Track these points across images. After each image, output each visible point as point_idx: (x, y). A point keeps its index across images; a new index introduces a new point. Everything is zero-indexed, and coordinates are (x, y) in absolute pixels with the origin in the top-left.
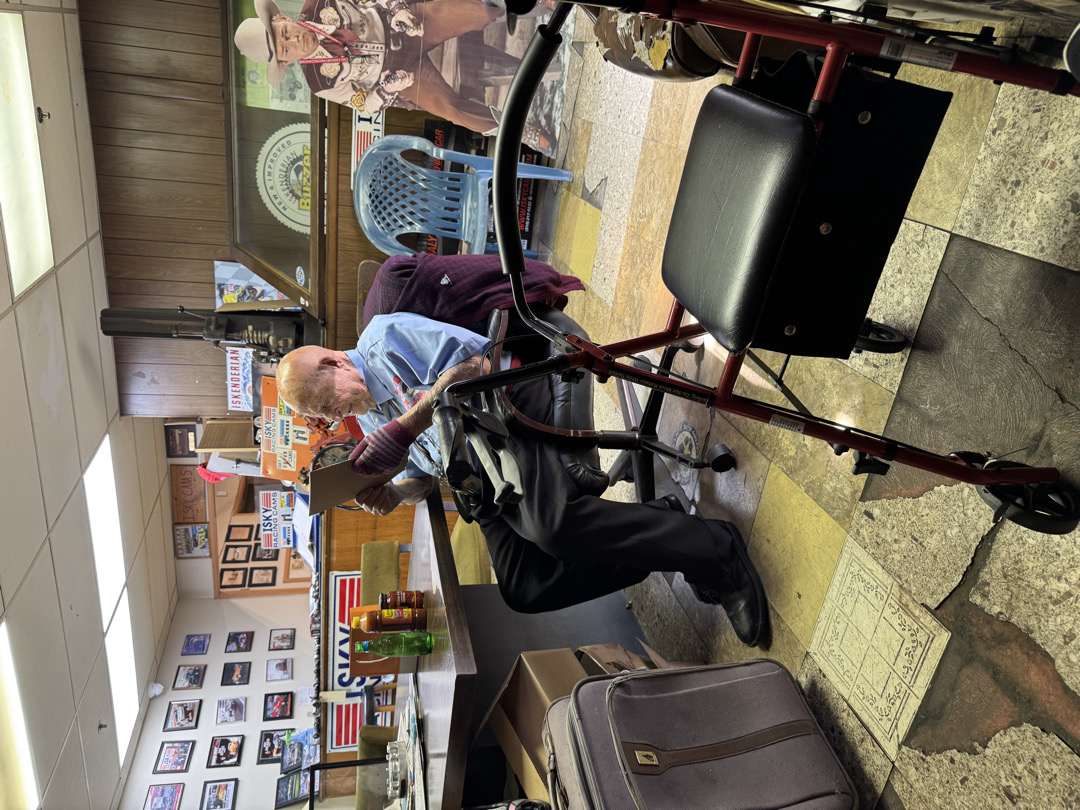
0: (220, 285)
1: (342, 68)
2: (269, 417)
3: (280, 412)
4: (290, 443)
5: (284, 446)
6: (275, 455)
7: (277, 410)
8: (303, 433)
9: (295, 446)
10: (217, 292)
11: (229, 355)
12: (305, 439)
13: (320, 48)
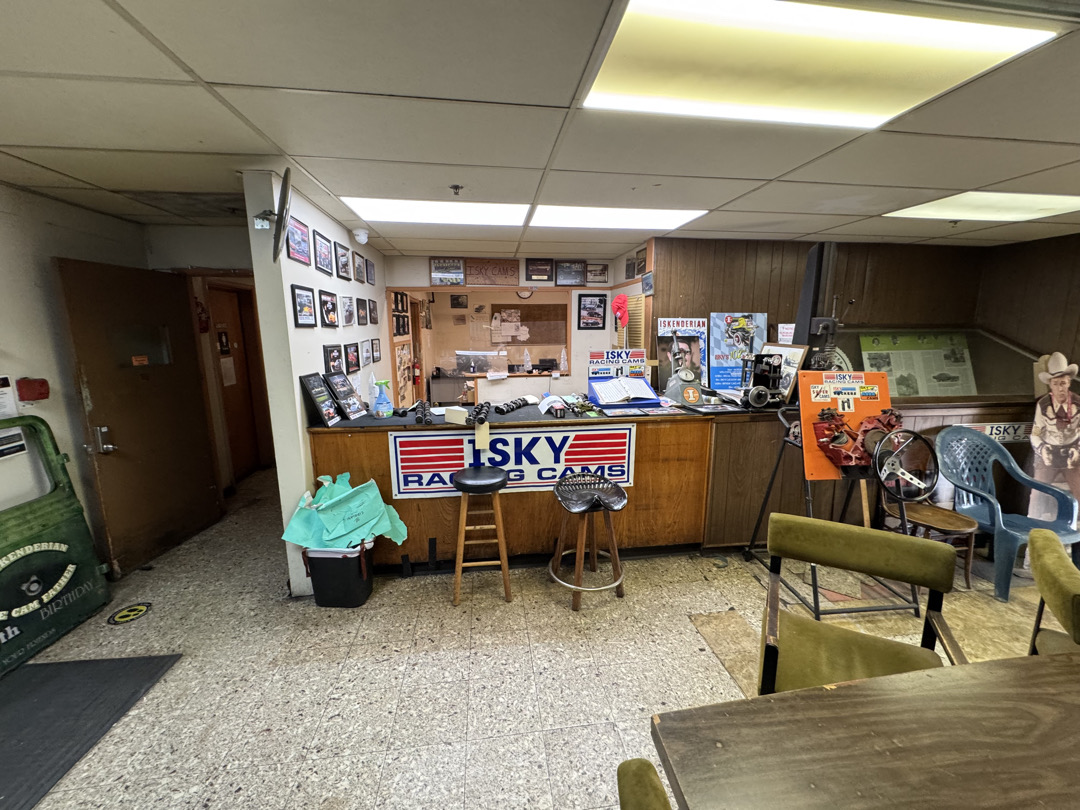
0: (751, 316)
1: (1051, 419)
2: (854, 378)
3: (861, 387)
4: (836, 396)
5: (833, 391)
6: (822, 383)
7: (863, 385)
8: (849, 407)
9: (835, 401)
10: (746, 314)
11: (701, 320)
12: (844, 409)
13: (1059, 405)
